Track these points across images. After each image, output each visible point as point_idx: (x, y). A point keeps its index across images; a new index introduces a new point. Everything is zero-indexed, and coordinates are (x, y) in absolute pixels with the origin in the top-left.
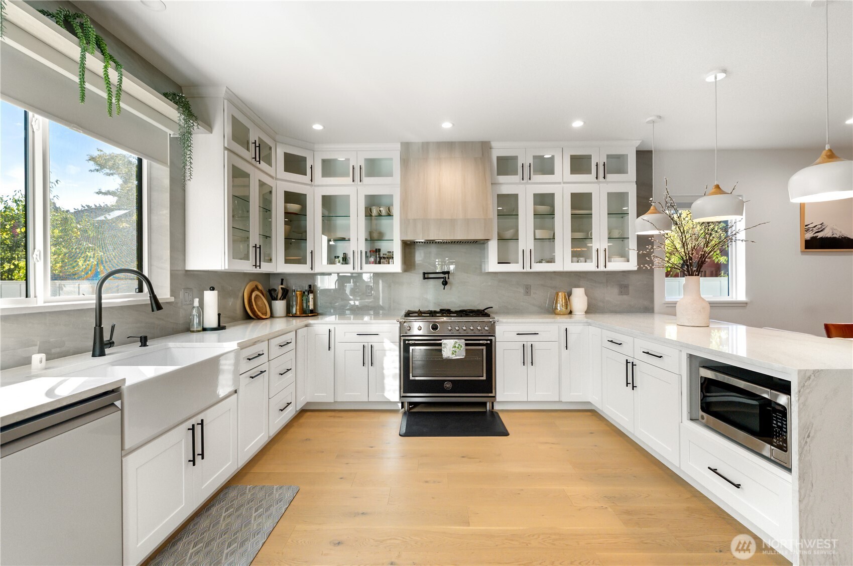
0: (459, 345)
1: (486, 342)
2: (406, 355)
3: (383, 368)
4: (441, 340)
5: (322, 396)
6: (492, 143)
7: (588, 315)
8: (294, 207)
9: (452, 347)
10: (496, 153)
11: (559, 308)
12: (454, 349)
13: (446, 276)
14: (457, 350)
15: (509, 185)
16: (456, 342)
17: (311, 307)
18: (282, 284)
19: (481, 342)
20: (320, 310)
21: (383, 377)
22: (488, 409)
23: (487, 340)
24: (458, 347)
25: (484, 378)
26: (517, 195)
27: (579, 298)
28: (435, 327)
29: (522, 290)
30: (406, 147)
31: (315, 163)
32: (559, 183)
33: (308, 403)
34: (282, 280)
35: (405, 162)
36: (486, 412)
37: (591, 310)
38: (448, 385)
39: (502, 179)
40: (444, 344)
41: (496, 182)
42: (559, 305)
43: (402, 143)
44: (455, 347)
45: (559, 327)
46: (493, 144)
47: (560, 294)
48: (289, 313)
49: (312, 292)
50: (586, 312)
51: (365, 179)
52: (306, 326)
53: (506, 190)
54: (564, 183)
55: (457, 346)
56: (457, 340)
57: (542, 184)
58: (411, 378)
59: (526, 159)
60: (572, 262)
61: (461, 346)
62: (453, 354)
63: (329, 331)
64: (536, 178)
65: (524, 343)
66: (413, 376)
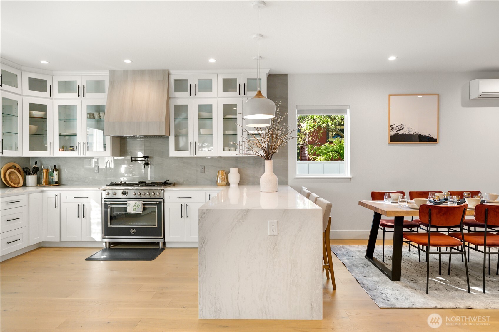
0: (138, 204)
1: (156, 203)
2: (106, 210)
3: (90, 219)
4: (127, 201)
5: (51, 237)
6: (170, 70)
7: (240, 186)
8: (38, 114)
9: (133, 206)
10: (172, 78)
11: (219, 181)
12: (134, 207)
13: (146, 159)
14: (137, 208)
15: (181, 98)
16: (136, 203)
17: (56, 180)
18: (36, 164)
19: (153, 203)
20: (63, 181)
21: (90, 224)
22: (160, 247)
23: (157, 202)
24: (137, 206)
25: (156, 226)
26: (187, 106)
27: (234, 175)
28: (124, 193)
29: (199, 169)
30: (112, 73)
31: (53, 83)
32: (216, 98)
33: (40, 243)
34: (36, 162)
35: (112, 83)
36: (159, 249)
37: (241, 183)
38: (133, 231)
39: (177, 94)
40: (128, 204)
41: (174, 97)
42: (219, 179)
43: (110, 70)
44: (135, 206)
45: (205, 193)
46: (171, 71)
47: (220, 171)
48: (39, 183)
49: (57, 170)
50: (239, 184)
51: (87, 95)
53: (180, 102)
54: (219, 97)
55: (137, 205)
56: (137, 202)
57: (204, 98)
58: (109, 226)
59: (193, 81)
60: (224, 150)
61: (139, 206)
62: (134, 210)
63: (56, 195)
64: (199, 94)
65: (182, 203)
66: (110, 225)
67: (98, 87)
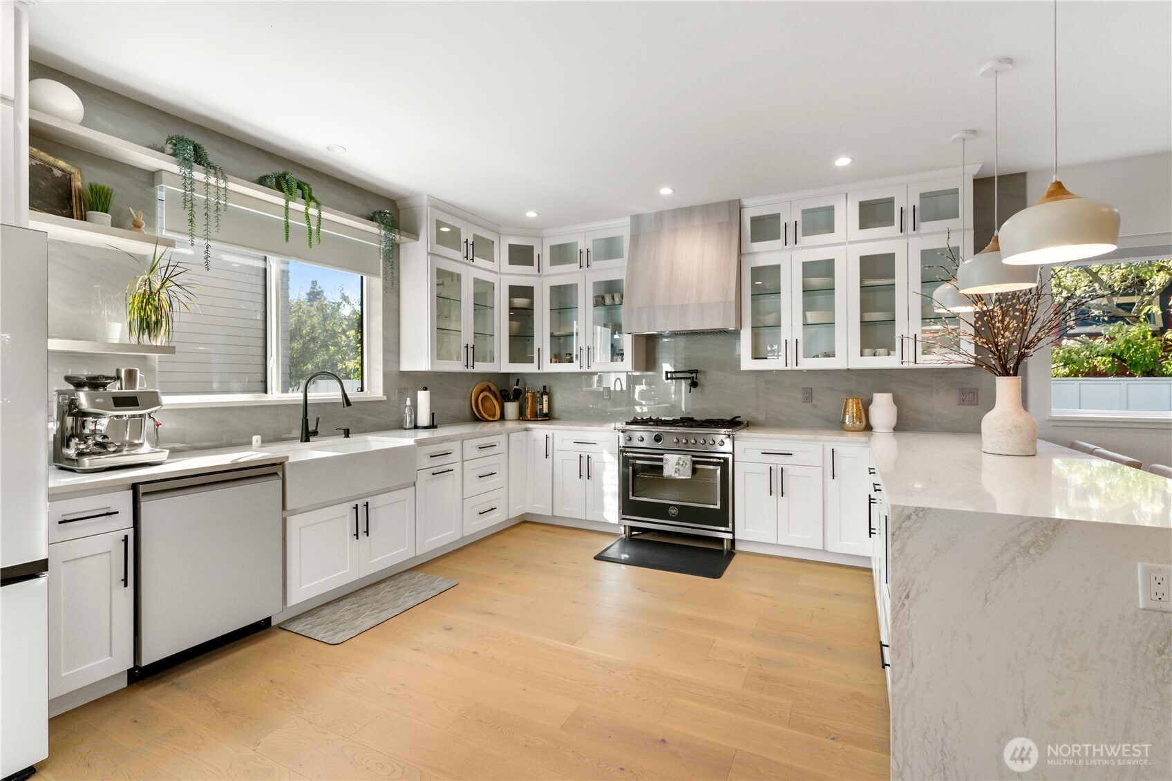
0: (684, 462)
1: (718, 460)
2: (626, 470)
3: (601, 484)
4: (663, 454)
5: (540, 508)
6: (742, 200)
7: (898, 434)
8: (520, 302)
9: (675, 463)
10: (747, 216)
11: (847, 421)
12: (677, 466)
13: (694, 375)
14: (681, 468)
15: (765, 253)
16: (680, 458)
17: (545, 410)
18: (517, 385)
19: (712, 460)
20: (556, 413)
21: (601, 494)
22: (725, 547)
23: (720, 458)
24: (682, 465)
25: (718, 507)
26: (778, 267)
27: (883, 409)
28: (658, 439)
29: (799, 396)
30: (637, 220)
31: (543, 251)
32: (843, 244)
33: (527, 514)
34: (518, 380)
35: (635, 239)
36: (722, 551)
37: (902, 426)
38: (673, 511)
39: (758, 246)
40: (666, 459)
41: (750, 252)
42: (847, 416)
43: (632, 217)
44: (678, 464)
45: (823, 446)
46: (745, 202)
47: (850, 400)
48: (522, 416)
49: (546, 393)
50: (896, 429)
51: (594, 264)
52: (527, 430)
53: (762, 261)
54: (851, 243)
55: (681, 463)
56: (681, 456)
57: (815, 248)
58: (631, 498)
59: (790, 216)
60: (861, 356)
61: (686, 464)
62: (676, 472)
63: (547, 437)
64: (805, 241)
65: (771, 465)
66: (633, 496)
67: (609, 248)
